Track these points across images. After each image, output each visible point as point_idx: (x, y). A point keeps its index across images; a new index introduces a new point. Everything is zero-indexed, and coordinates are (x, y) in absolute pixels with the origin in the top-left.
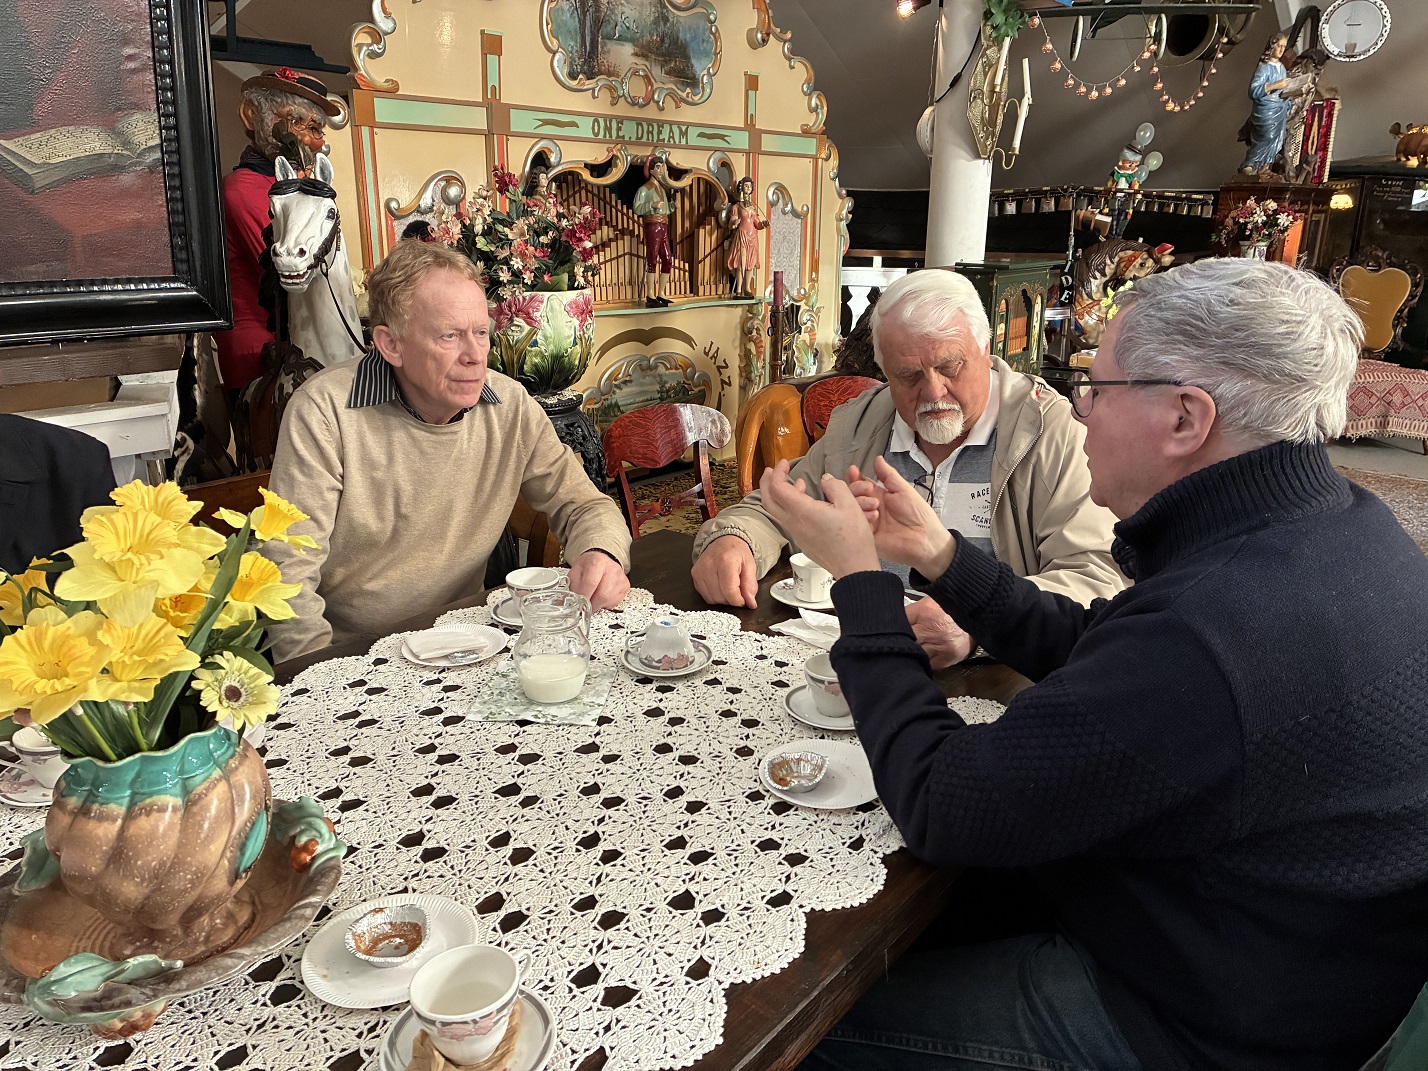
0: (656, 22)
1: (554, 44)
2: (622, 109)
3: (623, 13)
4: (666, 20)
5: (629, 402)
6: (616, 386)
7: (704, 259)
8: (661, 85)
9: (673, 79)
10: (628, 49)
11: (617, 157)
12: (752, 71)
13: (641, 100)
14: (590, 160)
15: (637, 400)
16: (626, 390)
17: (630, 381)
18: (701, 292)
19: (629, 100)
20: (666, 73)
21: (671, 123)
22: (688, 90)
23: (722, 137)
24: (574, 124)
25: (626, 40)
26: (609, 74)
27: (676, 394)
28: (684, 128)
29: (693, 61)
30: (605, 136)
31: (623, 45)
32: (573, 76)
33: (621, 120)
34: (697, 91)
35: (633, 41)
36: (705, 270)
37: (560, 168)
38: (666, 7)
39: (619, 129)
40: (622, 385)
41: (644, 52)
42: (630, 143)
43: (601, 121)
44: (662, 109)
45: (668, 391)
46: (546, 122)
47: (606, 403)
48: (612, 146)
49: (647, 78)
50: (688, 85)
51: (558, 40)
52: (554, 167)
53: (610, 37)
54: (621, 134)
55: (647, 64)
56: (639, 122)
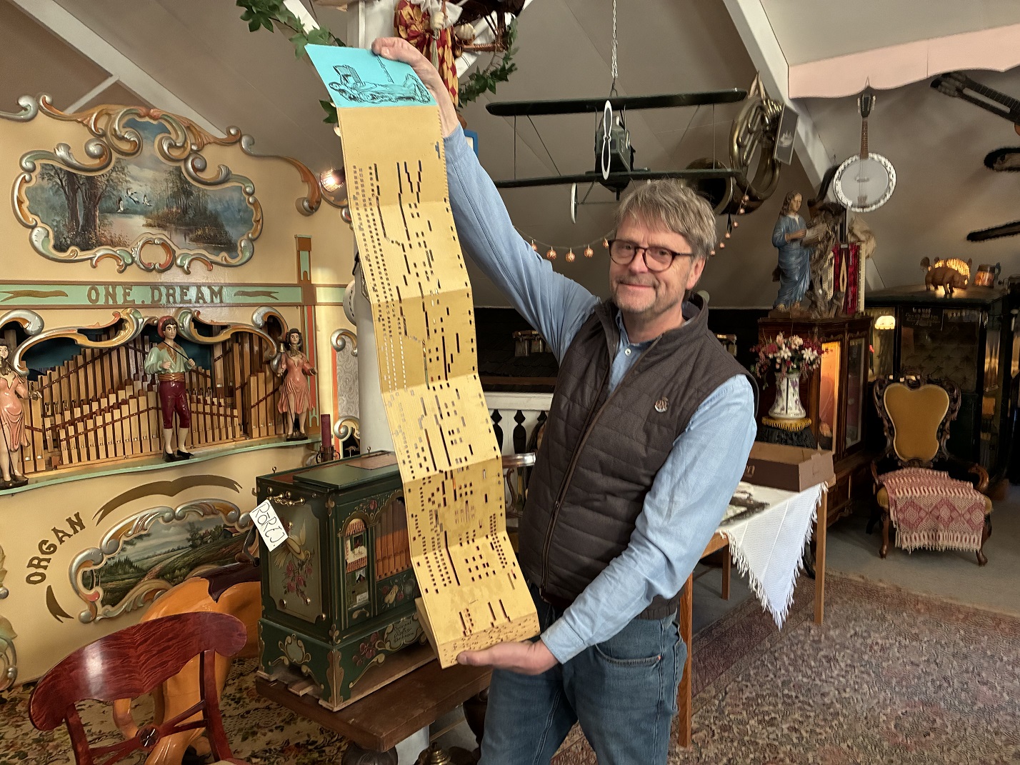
0: (175, 196)
1: (32, 219)
2: (132, 275)
3: (128, 189)
4: (188, 194)
5: (146, 556)
6: (126, 542)
7: (258, 404)
8: (186, 251)
9: (202, 245)
10: (139, 221)
11: (127, 321)
12: (304, 234)
13: (157, 266)
14: (85, 326)
15: (158, 552)
16: (140, 545)
17: (148, 535)
18: (255, 433)
19: (142, 266)
20: (191, 240)
21: (199, 287)
22: (224, 254)
23: (268, 294)
24: (63, 294)
25: (135, 213)
26: (112, 244)
27: (214, 538)
28: (216, 289)
29: (227, 229)
30: (107, 300)
31: (131, 218)
32: (60, 247)
33: (128, 286)
34: (234, 254)
35: (144, 213)
36: (260, 414)
37: (42, 336)
38: (189, 183)
39: (126, 294)
40: (135, 541)
41: (161, 222)
42: (144, 306)
43: (101, 289)
44: (188, 273)
45: (202, 538)
46: (17, 294)
47: (111, 563)
48: (120, 311)
49: (164, 245)
50: (222, 250)
51: (38, 216)
52: (34, 336)
53: (113, 211)
54: (128, 298)
55: (166, 233)
56: (154, 286)
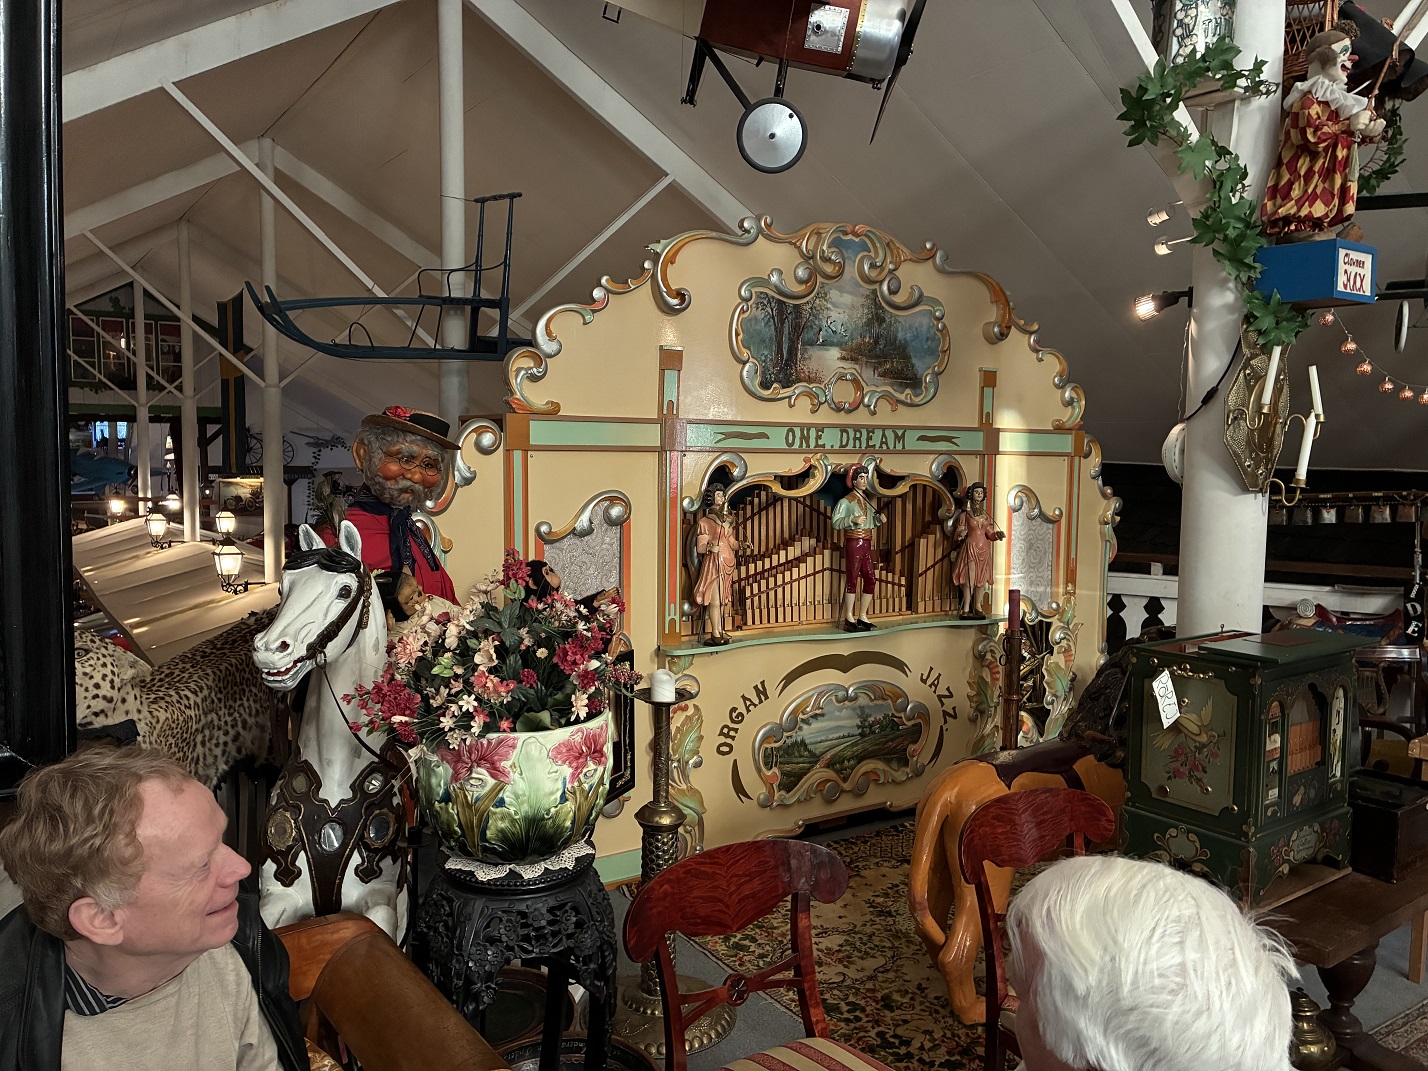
0: (869, 323)
1: (746, 354)
2: (825, 416)
3: (829, 317)
4: (881, 320)
5: (819, 739)
6: (803, 720)
7: (925, 572)
8: (874, 388)
9: (888, 381)
10: (834, 353)
11: (816, 467)
12: (989, 366)
13: (847, 405)
14: (781, 471)
15: (831, 737)
16: (816, 725)
17: (822, 715)
18: (921, 608)
19: (833, 406)
20: (879, 375)
21: (884, 428)
22: (908, 391)
23: (949, 439)
24: (764, 436)
25: (832, 344)
26: (810, 380)
27: (882, 729)
28: (900, 433)
29: (914, 361)
30: (801, 445)
31: (828, 350)
32: (765, 385)
33: (820, 428)
34: (918, 391)
35: (839, 345)
36: (927, 584)
37: (744, 482)
38: (882, 308)
39: (818, 437)
40: (811, 720)
41: (853, 355)
42: (833, 452)
43: (797, 431)
44: (874, 413)
45: (871, 726)
46: (729, 436)
48: (810, 456)
49: (855, 381)
50: (907, 386)
51: (750, 350)
52: (738, 481)
53: (812, 343)
54: (820, 442)
55: (857, 367)
56: (844, 429)
